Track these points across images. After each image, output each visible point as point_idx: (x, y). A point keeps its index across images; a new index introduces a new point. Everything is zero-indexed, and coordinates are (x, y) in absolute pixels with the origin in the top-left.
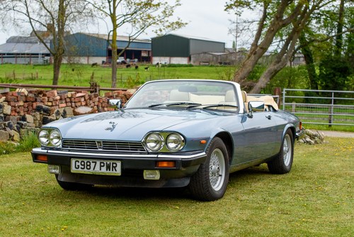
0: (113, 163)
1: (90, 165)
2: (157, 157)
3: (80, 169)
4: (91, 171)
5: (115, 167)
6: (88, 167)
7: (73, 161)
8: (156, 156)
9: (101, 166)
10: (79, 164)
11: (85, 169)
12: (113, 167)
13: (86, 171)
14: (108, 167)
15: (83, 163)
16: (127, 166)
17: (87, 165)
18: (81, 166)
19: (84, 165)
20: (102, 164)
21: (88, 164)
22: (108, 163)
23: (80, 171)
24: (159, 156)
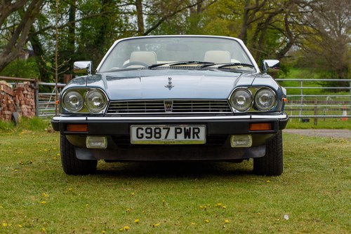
0: (194, 129)
1: (160, 133)
2: (251, 118)
3: (144, 139)
4: (162, 140)
5: (197, 133)
6: (158, 135)
7: (134, 129)
8: (249, 117)
9: (176, 133)
10: (144, 132)
11: (153, 139)
12: (194, 133)
13: (153, 141)
14: (187, 134)
15: (149, 131)
17: (156, 133)
18: (145, 135)
19: (151, 133)
20: (178, 131)
21: (158, 131)
22: (187, 128)
23: (145, 141)
24: (253, 117)
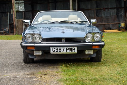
2: (93, 44)
9: (67, 50)
11: (58, 52)
14: (71, 50)
15: (57, 49)
16: (80, 49)
21: (60, 49)
23: (55, 52)
